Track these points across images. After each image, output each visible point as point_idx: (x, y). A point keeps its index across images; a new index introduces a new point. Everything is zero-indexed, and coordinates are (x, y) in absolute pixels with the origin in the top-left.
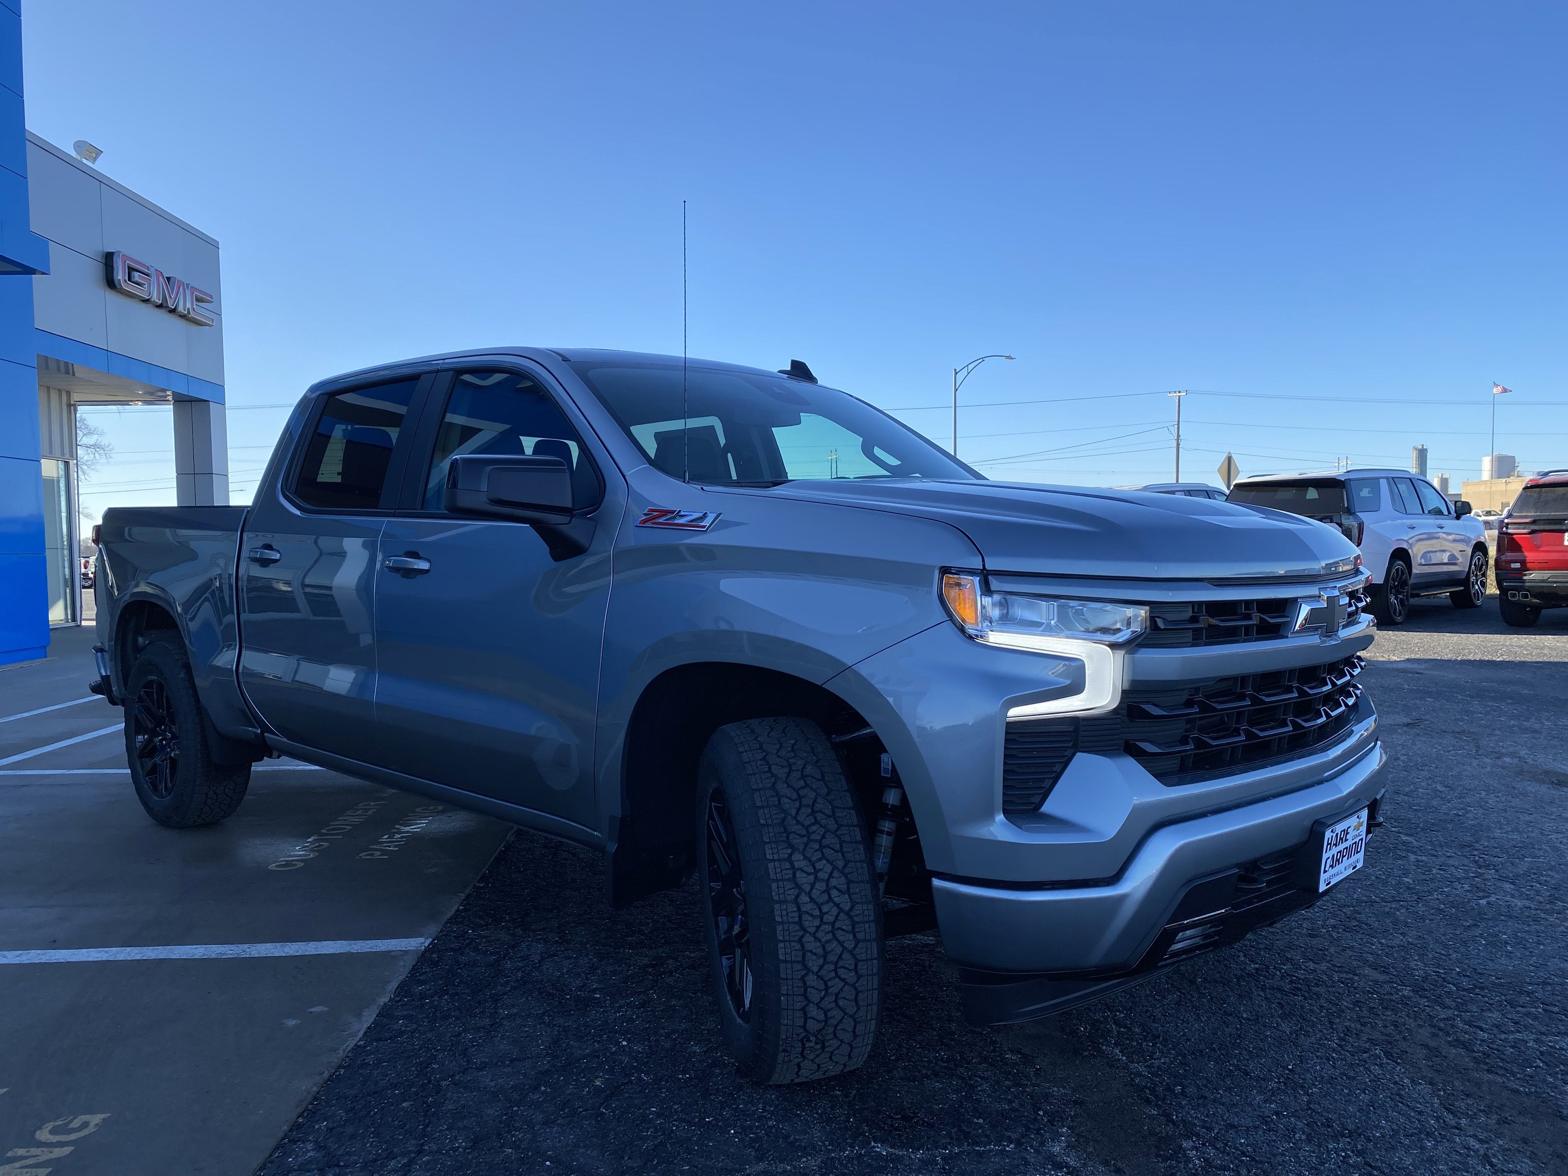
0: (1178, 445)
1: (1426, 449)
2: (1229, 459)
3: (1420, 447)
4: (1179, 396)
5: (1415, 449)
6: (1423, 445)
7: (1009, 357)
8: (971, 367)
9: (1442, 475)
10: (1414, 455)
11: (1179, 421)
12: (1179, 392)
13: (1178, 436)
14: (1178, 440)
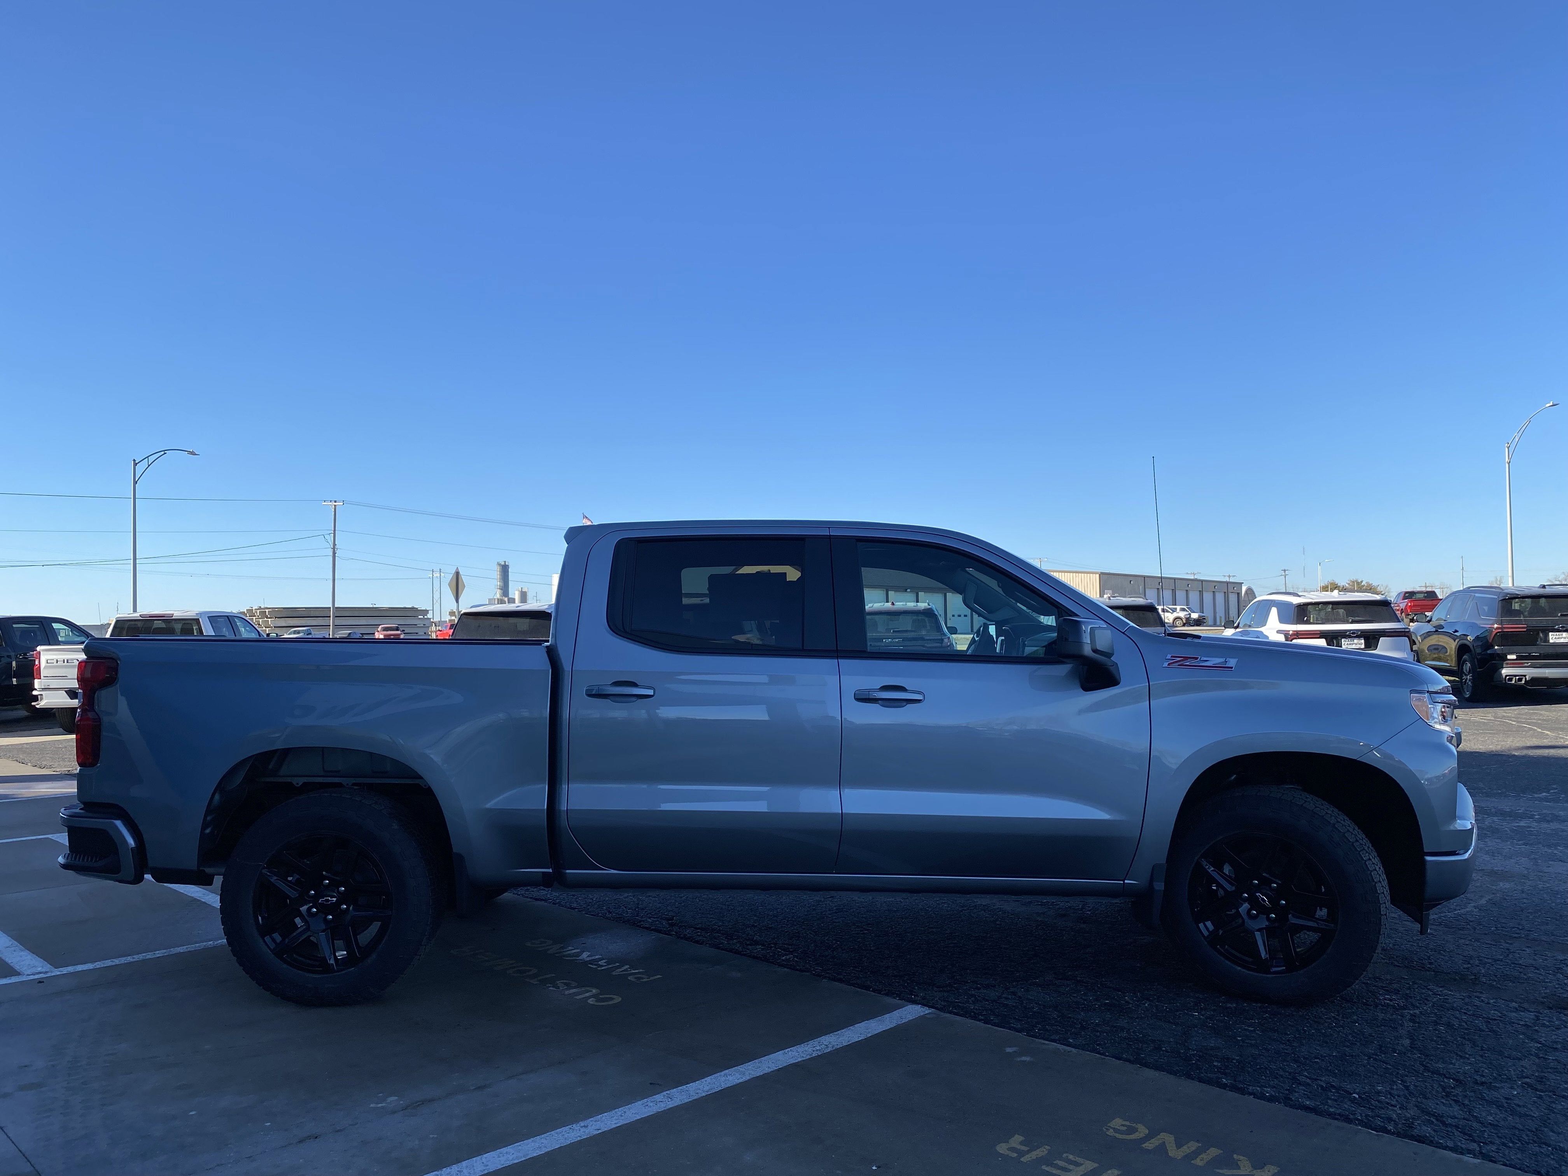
0: (334, 553)
1: (508, 565)
2: (457, 574)
3: (503, 563)
4: (335, 506)
5: (499, 564)
6: (505, 562)
7: (193, 453)
8: (151, 459)
9: (522, 588)
10: (498, 569)
11: (335, 530)
12: (335, 502)
13: (335, 544)
14: (334, 549)
